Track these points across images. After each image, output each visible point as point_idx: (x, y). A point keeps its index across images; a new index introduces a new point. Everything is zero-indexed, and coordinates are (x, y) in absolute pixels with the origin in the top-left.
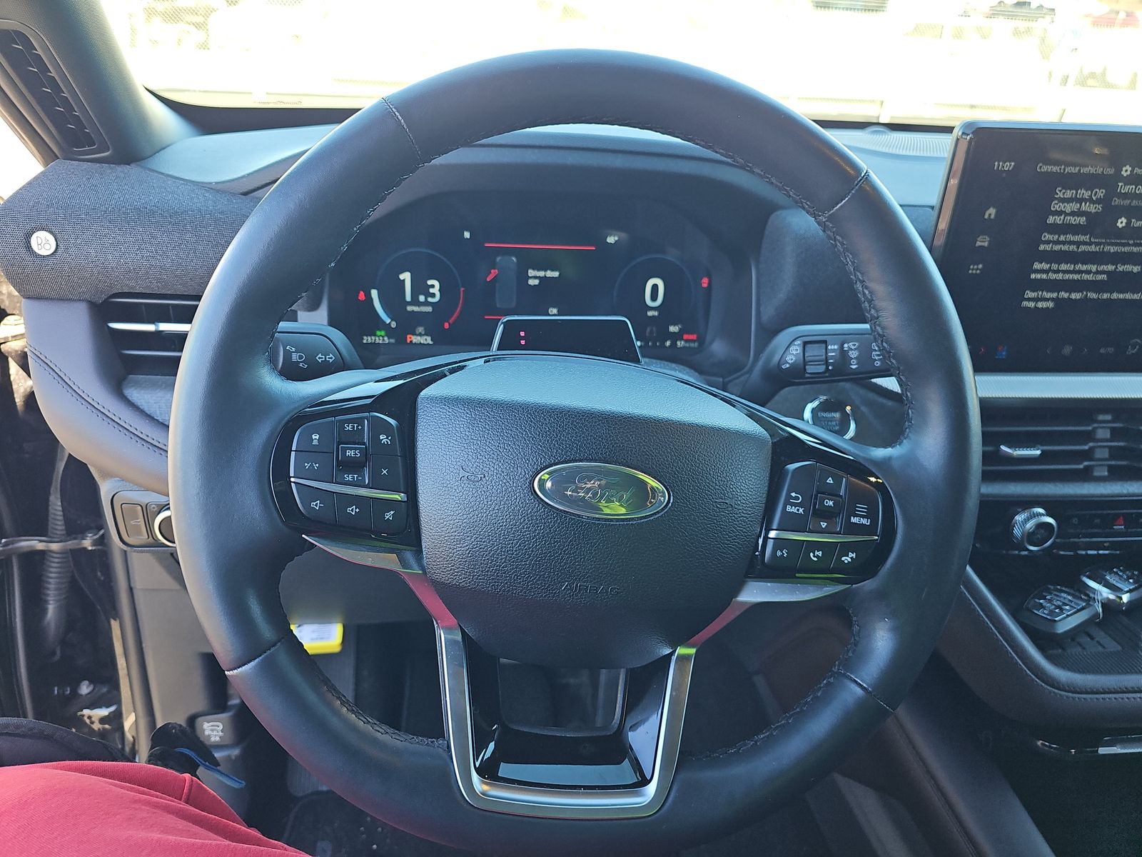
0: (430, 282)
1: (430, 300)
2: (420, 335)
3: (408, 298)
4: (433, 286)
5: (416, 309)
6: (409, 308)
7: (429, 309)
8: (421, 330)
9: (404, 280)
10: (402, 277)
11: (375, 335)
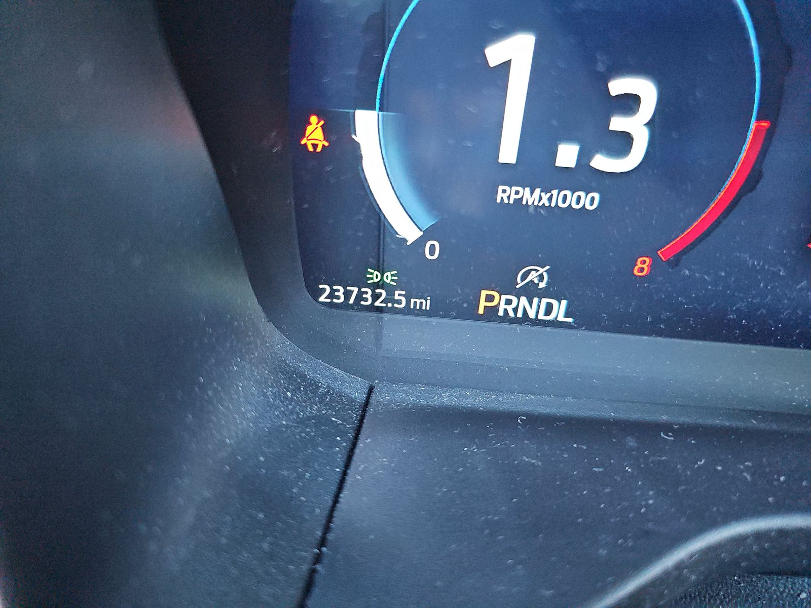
0: (618, 86)
1: (602, 162)
2: (531, 291)
3: (508, 153)
4: (630, 103)
5: (532, 197)
6: (506, 194)
7: (589, 201)
8: (538, 275)
9: (508, 63)
10: (495, 54)
11: (361, 282)
